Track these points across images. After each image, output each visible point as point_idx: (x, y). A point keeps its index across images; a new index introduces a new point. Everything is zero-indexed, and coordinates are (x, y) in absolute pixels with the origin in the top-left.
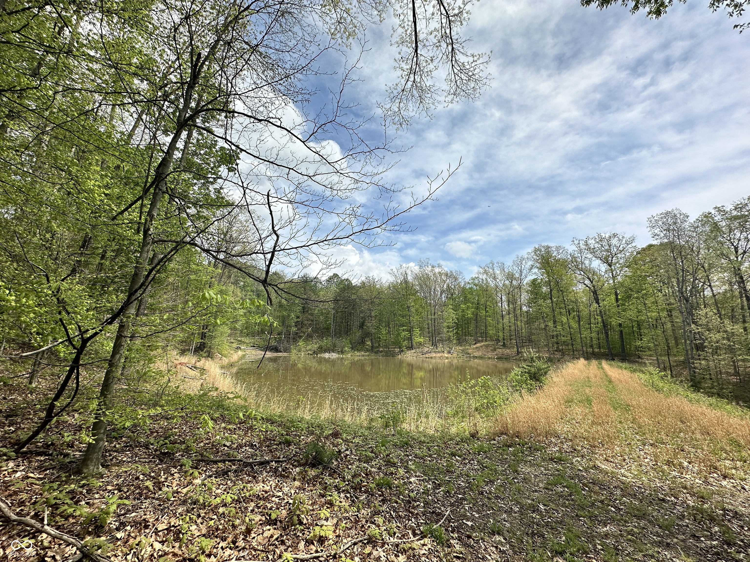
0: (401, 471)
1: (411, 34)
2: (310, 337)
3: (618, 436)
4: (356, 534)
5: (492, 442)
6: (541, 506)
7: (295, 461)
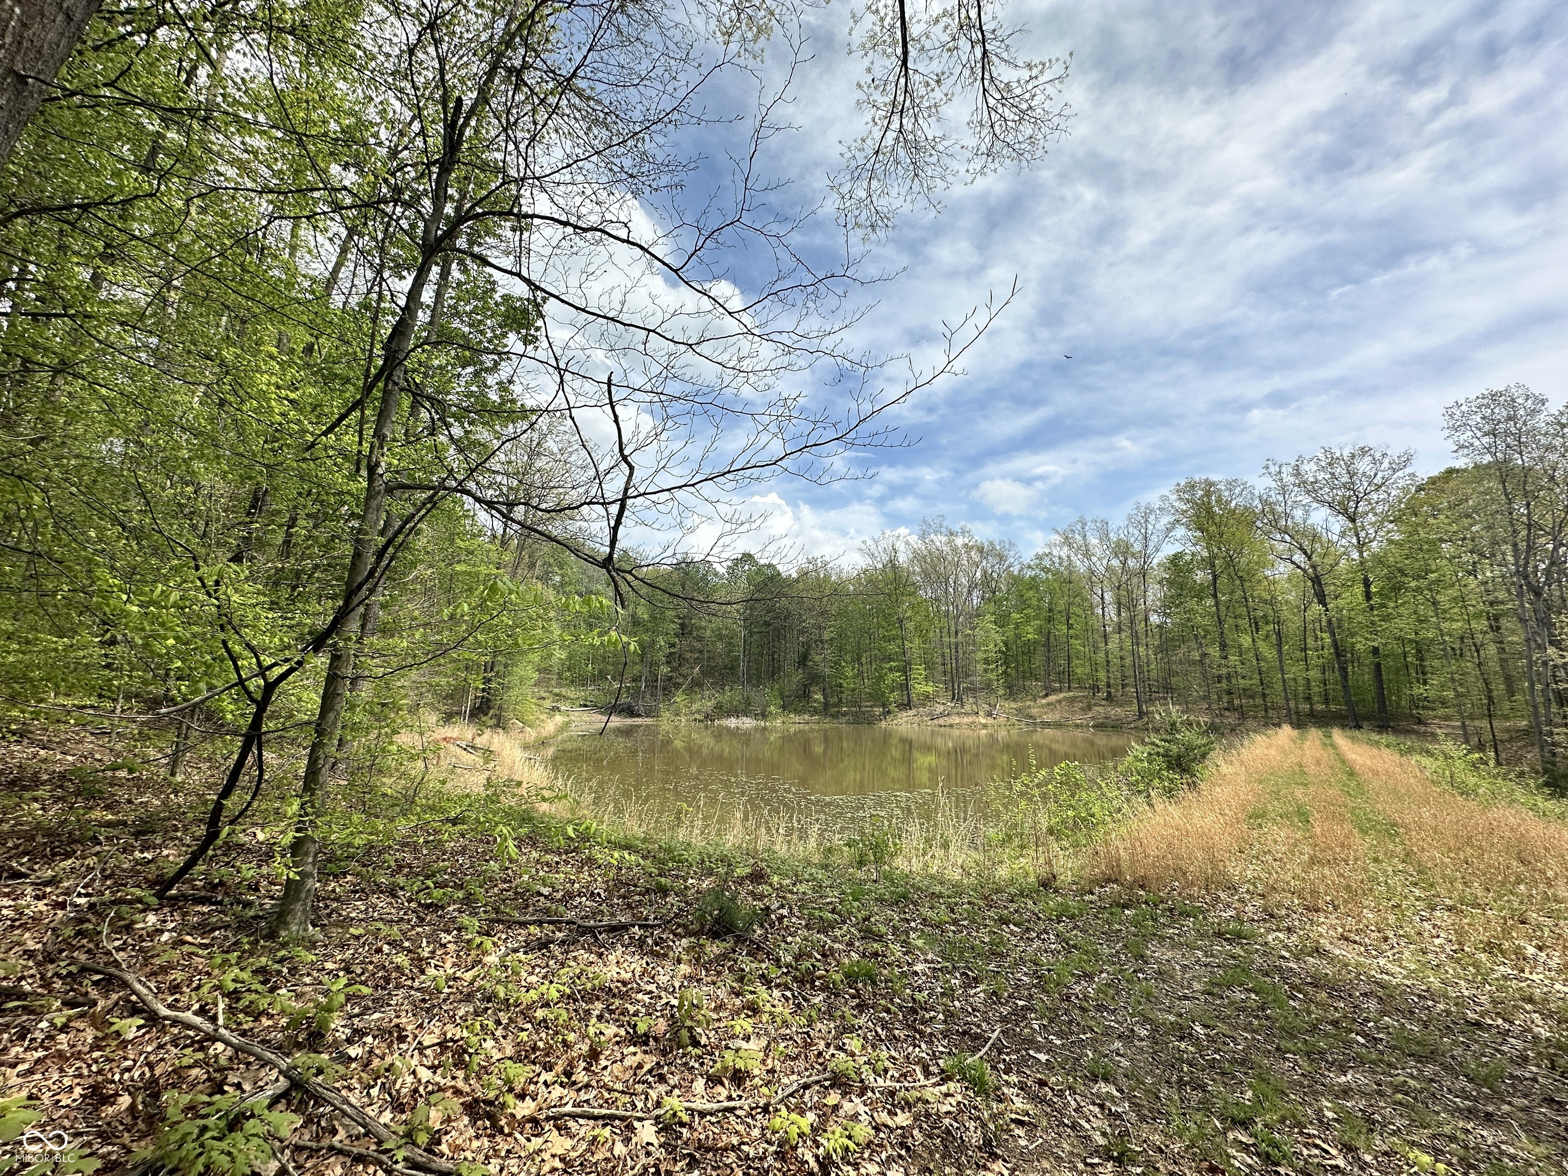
0: (897, 950)
1: (892, 26)
2: (696, 684)
3: (1371, 890)
4: (807, 1069)
5: (1086, 898)
6: (1198, 1029)
7: (679, 926)
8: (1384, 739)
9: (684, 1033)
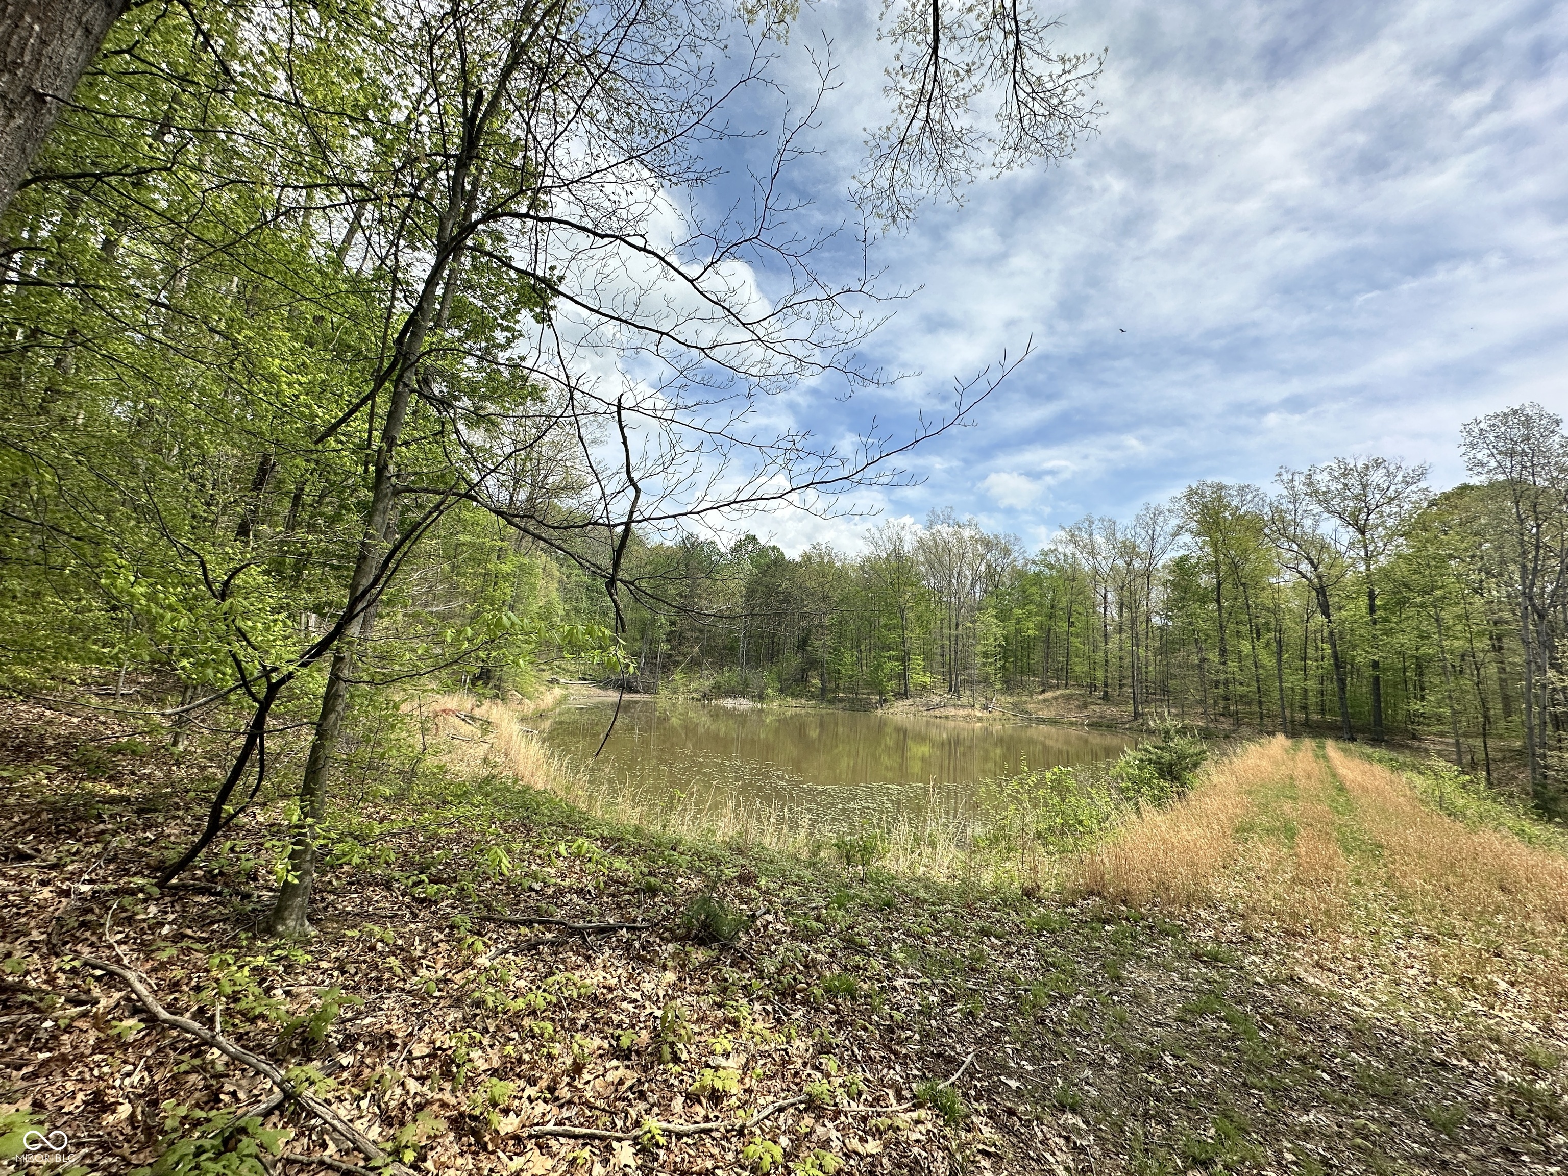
0: (877, 964)
1: (923, 14)
2: (695, 664)
3: (1350, 914)
4: (783, 1090)
5: (1068, 910)
6: (1168, 1059)
7: (666, 929)
8: (1377, 753)
9: (666, 1049)
